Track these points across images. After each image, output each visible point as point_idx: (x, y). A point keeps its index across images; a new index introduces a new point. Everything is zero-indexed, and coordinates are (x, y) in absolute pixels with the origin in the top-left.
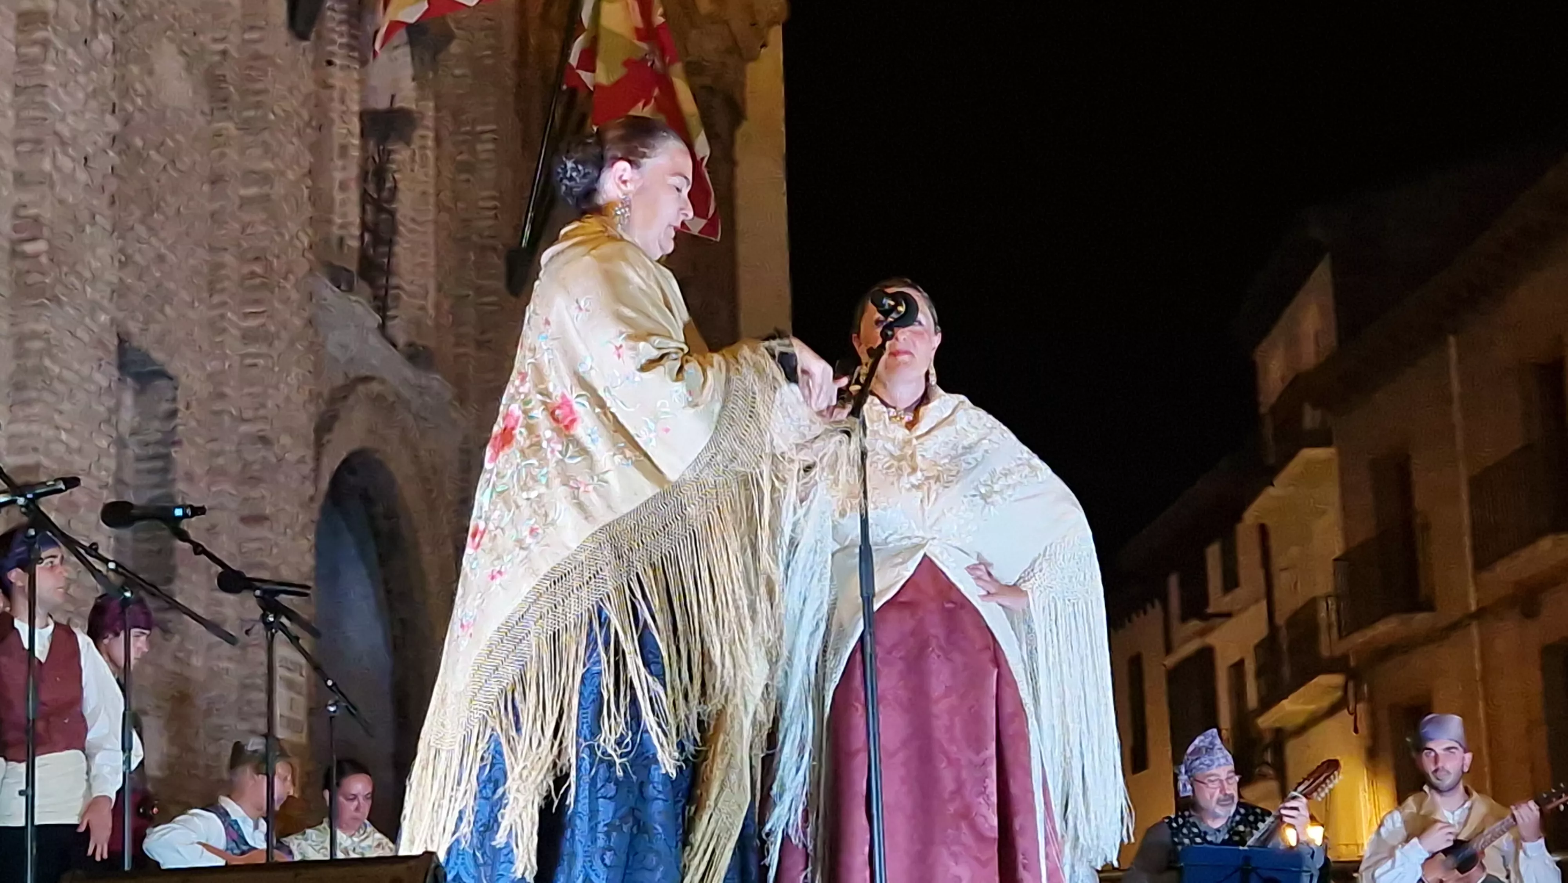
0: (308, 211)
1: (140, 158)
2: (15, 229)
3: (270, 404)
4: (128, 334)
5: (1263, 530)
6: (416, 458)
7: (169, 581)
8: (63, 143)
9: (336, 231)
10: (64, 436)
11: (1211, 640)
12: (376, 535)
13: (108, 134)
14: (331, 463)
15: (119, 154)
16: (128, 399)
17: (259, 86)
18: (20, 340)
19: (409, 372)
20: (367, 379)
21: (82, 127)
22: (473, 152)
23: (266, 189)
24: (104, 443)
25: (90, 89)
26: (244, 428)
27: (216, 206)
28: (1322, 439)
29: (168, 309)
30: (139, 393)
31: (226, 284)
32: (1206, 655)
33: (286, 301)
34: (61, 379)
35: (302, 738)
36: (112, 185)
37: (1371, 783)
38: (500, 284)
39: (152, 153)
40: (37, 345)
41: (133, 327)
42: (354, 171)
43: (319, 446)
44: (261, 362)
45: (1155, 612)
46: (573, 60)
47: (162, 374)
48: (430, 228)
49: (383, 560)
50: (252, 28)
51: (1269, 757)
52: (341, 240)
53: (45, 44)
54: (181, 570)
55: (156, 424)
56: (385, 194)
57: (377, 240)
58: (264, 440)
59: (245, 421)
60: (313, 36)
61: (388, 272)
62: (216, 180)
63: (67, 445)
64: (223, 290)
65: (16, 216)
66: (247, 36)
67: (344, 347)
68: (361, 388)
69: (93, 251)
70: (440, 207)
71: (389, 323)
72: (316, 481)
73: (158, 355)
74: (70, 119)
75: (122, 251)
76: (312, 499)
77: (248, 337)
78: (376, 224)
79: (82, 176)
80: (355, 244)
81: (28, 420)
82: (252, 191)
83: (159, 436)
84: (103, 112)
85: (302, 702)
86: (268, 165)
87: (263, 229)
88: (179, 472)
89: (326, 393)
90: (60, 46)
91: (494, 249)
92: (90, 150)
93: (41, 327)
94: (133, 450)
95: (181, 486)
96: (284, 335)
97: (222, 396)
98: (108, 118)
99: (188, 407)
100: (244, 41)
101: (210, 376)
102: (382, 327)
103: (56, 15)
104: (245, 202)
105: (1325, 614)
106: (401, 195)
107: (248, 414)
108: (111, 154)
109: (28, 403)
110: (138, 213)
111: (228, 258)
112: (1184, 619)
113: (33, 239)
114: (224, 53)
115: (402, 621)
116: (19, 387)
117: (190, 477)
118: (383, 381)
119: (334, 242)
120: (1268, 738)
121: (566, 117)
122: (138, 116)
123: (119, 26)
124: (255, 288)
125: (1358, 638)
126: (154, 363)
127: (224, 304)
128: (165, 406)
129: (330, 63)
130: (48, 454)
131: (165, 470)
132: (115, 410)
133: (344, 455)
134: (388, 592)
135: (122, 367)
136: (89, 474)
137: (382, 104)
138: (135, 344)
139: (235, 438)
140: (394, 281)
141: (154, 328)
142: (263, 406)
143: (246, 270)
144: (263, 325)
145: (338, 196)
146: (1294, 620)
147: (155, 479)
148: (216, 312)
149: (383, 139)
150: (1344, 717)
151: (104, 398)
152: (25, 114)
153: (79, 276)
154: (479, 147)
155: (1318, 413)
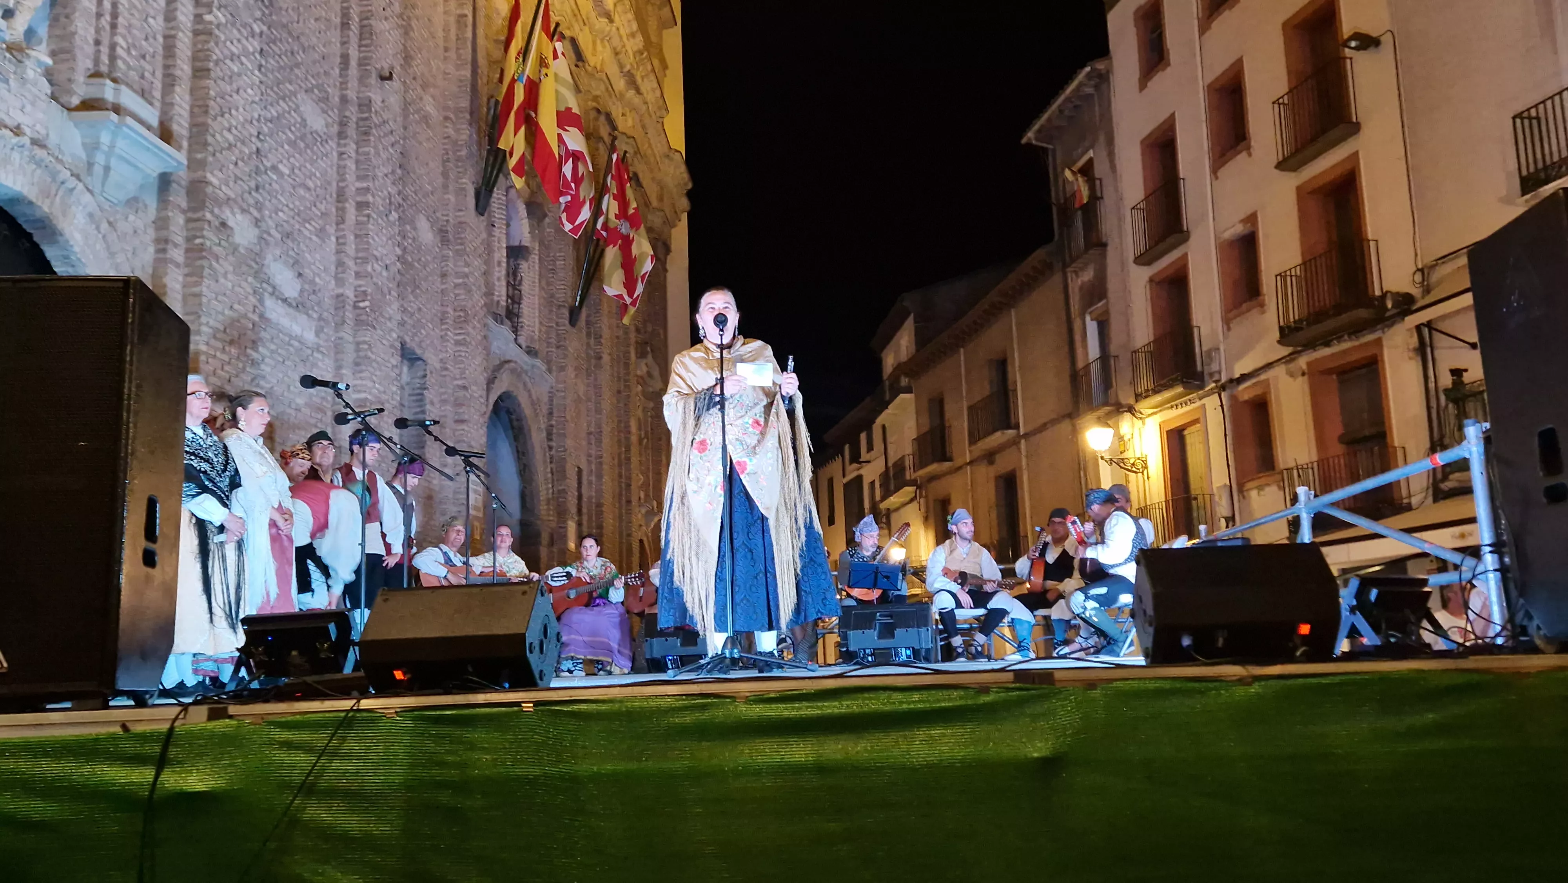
0: (484, 289)
1: (411, 266)
2: (356, 296)
3: (467, 372)
4: (405, 342)
5: (884, 427)
6: (530, 396)
7: (423, 447)
8: (377, 260)
9: (496, 298)
10: (377, 386)
11: (862, 472)
12: (513, 428)
13: (396, 256)
14: (493, 398)
15: (402, 263)
16: (405, 369)
17: (463, 236)
18: (358, 344)
19: (526, 358)
20: (509, 361)
21: (385, 252)
22: (554, 265)
23: (466, 280)
24: (394, 389)
25: (389, 235)
26: (456, 382)
27: (444, 287)
28: (908, 390)
29: (423, 331)
30: (411, 367)
31: (448, 321)
32: (859, 478)
33: (474, 328)
34: (375, 361)
35: (481, 515)
36: (398, 277)
37: (925, 531)
38: (567, 322)
39: (416, 264)
40: (366, 347)
41: (407, 339)
42: (504, 272)
43: (488, 390)
44: (463, 354)
45: (839, 460)
46: (599, 226)
47: (419, 359)
48: (537, 298)
49: (516, 438)
50: (461, 210)
51: (884, 520)
52: (498, 302)
53: (368, 216)
54: (428, 443)
55: (418, 381)
56: (517, 283)
57: (514, 302)
58: (465, 388)
59: (456, 379)
60: (486, 214)
61: (518, 316)
62: (444, 275)
63: (378, 390)
64: (447, 323)
65: (356, 291)
66: (458, 214)
67: (499, 348)
68: (507, 366)
69: (390, 306)
70: (542, 288)
71: (519, 338)
72: (487, 406)
73: (419, 352)
74: (380, 249)
75: (402, 306)
76: (485, 413)
77: (458, 343)
78: (513, 296)
79: (385, 273)
80: (504, 304)
81: (361, 378)
82: (461, 281)
83: (418, 385)
84: (394, 247)
85: (480, 498)
86: (466, 270)
87: (463, 297)
88: (427, 401)
89: (491, 368)
90: (375, 216)
91: (564, 306)
92: (388, 262)
93: (367, 339)
94: (408, 390)
95: (428, 407)
96: (473, 343)
97: (446, 369)
98: (397, 249)
99: (431, 372)
100: (456, 216)
101: (441, 360)
102: (516, 340)
103: (374, 204)
104: (456, 286)
105: (909, 462)
106: (524, 283)
107: (458, 377)
108: (398, 264)
109: (361, 372)
110: (410, 290)
111: (450, 310)
112: (851, 463)
113: (364, 301)
114: (447, 221)
115: (525, 465)
116: (357, 364)
117: (432, 403)
118: (516, 362)
119: (495, 304)
120: (884, 513)
121: (595, 251)
122: (410, 247)
123: (401, 209)
124: (460, 322)
125: (922, 472)
126: (414, 354)
127: (448, 329)
128: (420, 373)
129: (494, 226)
130: (370, 393)
131: (421, 400)
132: (399, 375)
133: (499, 394)
134: (518, 452)
135: (403, 356)
136: (388, 401)
137: (517, 244)
138: (408, 346)
139: (452, 387)
140: (520, 320)
141: (416, 339)
142: (465, 373)
143: (457, 314)
144: (464, 339)
145: (497, 283)
146: (895, 464)
147: (417, 404)
148: (443, 333)
149: (516, 258)
150: (915, 504)
151: (395, 370)
152: (361, 247)
153: (383, 317)
154: (558, 263)
155: (907, 380)
